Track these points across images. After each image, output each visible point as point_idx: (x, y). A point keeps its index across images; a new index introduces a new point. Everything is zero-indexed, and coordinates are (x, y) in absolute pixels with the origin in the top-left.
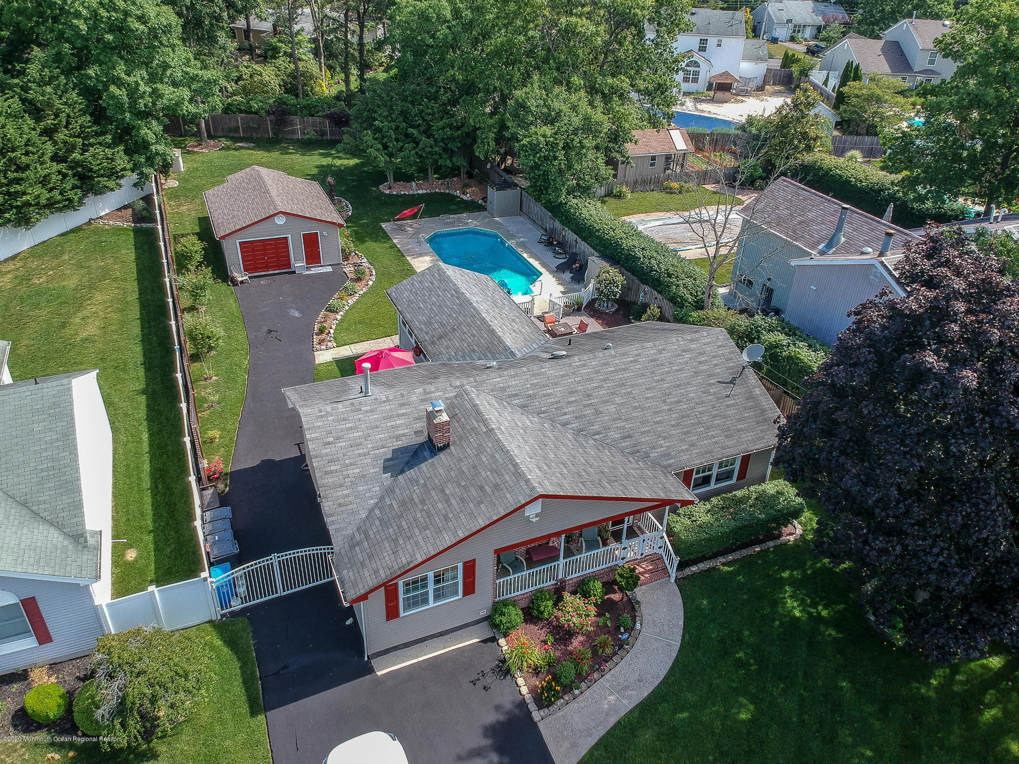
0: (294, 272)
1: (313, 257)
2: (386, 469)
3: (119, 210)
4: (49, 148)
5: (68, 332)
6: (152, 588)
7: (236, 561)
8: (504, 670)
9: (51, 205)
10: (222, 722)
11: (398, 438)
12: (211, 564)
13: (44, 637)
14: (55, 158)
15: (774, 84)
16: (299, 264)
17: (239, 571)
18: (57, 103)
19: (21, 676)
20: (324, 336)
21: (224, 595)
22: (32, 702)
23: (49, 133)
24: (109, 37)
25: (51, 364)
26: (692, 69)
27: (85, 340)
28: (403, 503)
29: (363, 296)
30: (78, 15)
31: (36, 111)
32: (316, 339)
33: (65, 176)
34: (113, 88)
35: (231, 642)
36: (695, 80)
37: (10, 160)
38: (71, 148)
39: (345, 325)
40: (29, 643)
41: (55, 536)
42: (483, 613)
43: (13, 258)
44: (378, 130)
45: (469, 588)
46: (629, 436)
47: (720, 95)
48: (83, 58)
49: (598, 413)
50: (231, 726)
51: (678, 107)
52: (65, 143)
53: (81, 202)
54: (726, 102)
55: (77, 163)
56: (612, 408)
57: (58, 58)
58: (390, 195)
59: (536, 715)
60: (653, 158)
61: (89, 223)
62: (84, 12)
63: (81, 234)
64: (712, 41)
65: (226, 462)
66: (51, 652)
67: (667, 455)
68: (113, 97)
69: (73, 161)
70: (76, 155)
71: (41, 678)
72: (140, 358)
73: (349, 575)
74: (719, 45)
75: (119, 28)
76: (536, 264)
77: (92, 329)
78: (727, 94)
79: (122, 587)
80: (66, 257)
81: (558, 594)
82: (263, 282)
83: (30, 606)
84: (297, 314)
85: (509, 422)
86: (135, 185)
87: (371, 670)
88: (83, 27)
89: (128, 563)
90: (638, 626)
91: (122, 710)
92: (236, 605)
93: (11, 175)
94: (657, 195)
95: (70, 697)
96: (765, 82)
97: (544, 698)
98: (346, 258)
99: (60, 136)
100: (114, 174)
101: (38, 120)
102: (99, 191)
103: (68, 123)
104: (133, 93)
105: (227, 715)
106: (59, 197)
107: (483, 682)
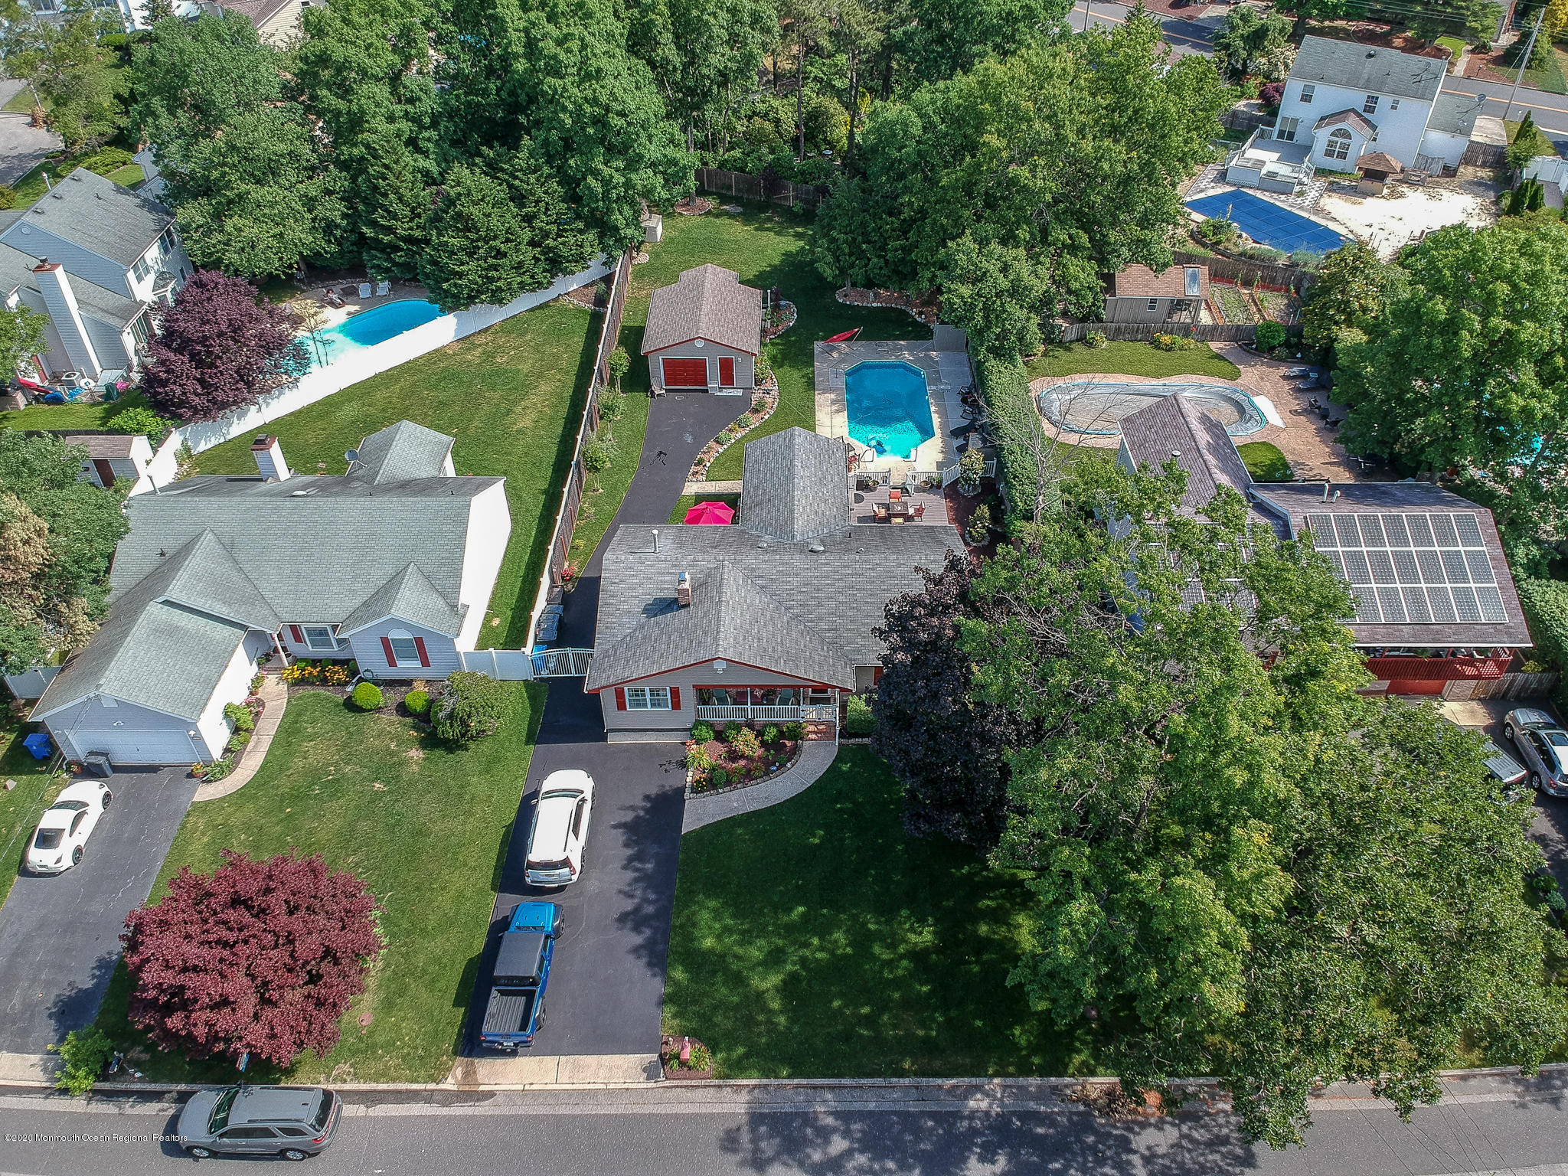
0: (706, 391)
1: (727, 378)
2: (645, 610)
3: (585, 286)
4: (526, 235)
5: (509, 420)
6: (491, 649)
7: (550, 645)
8: (683, 765)
9: (522, 286)
10: (510, 742)
11: (662, 590)
12: (536, 643)
13: (425, 663)
14: (532, 243)
15: (1484, 165)
16: (713, 385)
17: (554, 652)
18: (539, 192)
19: (408, 683)
20: (700, 468)
21: (537, 664)
22: (409, 699)
23: (529, 219)
24: (591, 131)
25: (489, 450)
26: (1340, 140)
27: (519, 431)
28: (644, 638)
29: (753, 430)
30: (564, 109)
31: (518, 198)
32: (693, 469)
33: (537, 260)
34: (590, 179)
35: (533, 698)
36: (1343, 156)
37: (491, 248)
38: (547, 235)
39: (723, 459)
40: (417, 664)
41: (441, 603)
42: (689, 725)
43: (486, 330)
44: (834, 240)
45: (676, 705)
46: (836, 630)
47: (1368, 184)
48: (568, 145)
49: (819, 605)
50: (514, 745)
51: (1291, 199)
52: (541, 229)
53: (550, 283)
54: (1373, 195)
55: (550, 249)
56: (833, 604)
57: (546, 143)
58: (844, 305)
59: (687, 795)
60: (1153, 301)
61: (556, 300)
62: (571, 107)
63: (547, 311)
64: (1385, 101)
65: (580, 568)
66: (428, 673)
67: (859, 652)
68: (589, 188)
69: (547, 247)
70: (550, 242)
71: (420, 688)
72: (552, 461)
73: (595, 674)
74: (1394, 108)
75: (599, 122)
76: (936, 420)
77: (526, 422)
78: (1376, 185)
79: (482, 643)
80: (528, 337)
81: (738, 727)
82: (678, 397)
83: (419, 642)
84: (689, 440)
85: (740, 597)
86: (604, 264)
87: (605, 739)
88: (568, 122)
89: (492, 627)
90: (789, 765)
91: (451, 716)
92: (544, 674)
93: (491, 261)
94: (1143, 348)
95: (431, 703)
96: (1467, 160)
97: (698, 788)
98: (758, 382)
99: (538, 224)
100: (580, 259)
101: (521, 206)
102: (567, 272)
103: (547, 209)
104: (607, 183)
105: (514, 739)
106: (530, 281)
107: (667, 767)
